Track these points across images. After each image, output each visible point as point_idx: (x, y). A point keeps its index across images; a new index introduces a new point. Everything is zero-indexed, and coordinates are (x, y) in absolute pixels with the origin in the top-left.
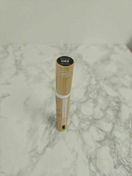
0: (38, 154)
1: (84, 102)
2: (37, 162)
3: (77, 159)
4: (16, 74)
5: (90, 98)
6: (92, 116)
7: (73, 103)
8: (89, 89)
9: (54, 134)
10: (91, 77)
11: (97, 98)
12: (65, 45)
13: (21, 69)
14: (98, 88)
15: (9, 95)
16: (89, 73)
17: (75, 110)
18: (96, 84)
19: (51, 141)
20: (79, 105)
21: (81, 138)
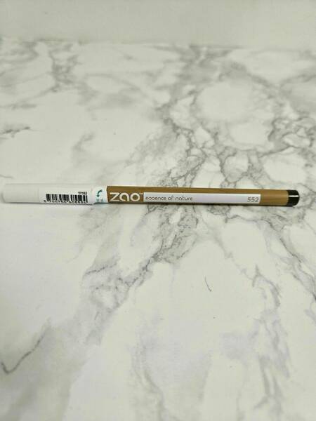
0: (120, 279)
1: (271, 152)
2: (118, 305)
3: (277, 303)
4: (54, 90)
5: (288, 146)
6: (305, 186)
7: (234, 154)
8: (281, 126)
9: (179, 225)
10: (281, 105)
11: (311, 145)
12: (193, 47)
13: (68, 82)
14: (309, 126)
15: (27, 128)
16: (270, 97)
17: (245, 169)
18: (300, 119)
19: (169, 243)
20: (254, 159)
21: (282, 240)
